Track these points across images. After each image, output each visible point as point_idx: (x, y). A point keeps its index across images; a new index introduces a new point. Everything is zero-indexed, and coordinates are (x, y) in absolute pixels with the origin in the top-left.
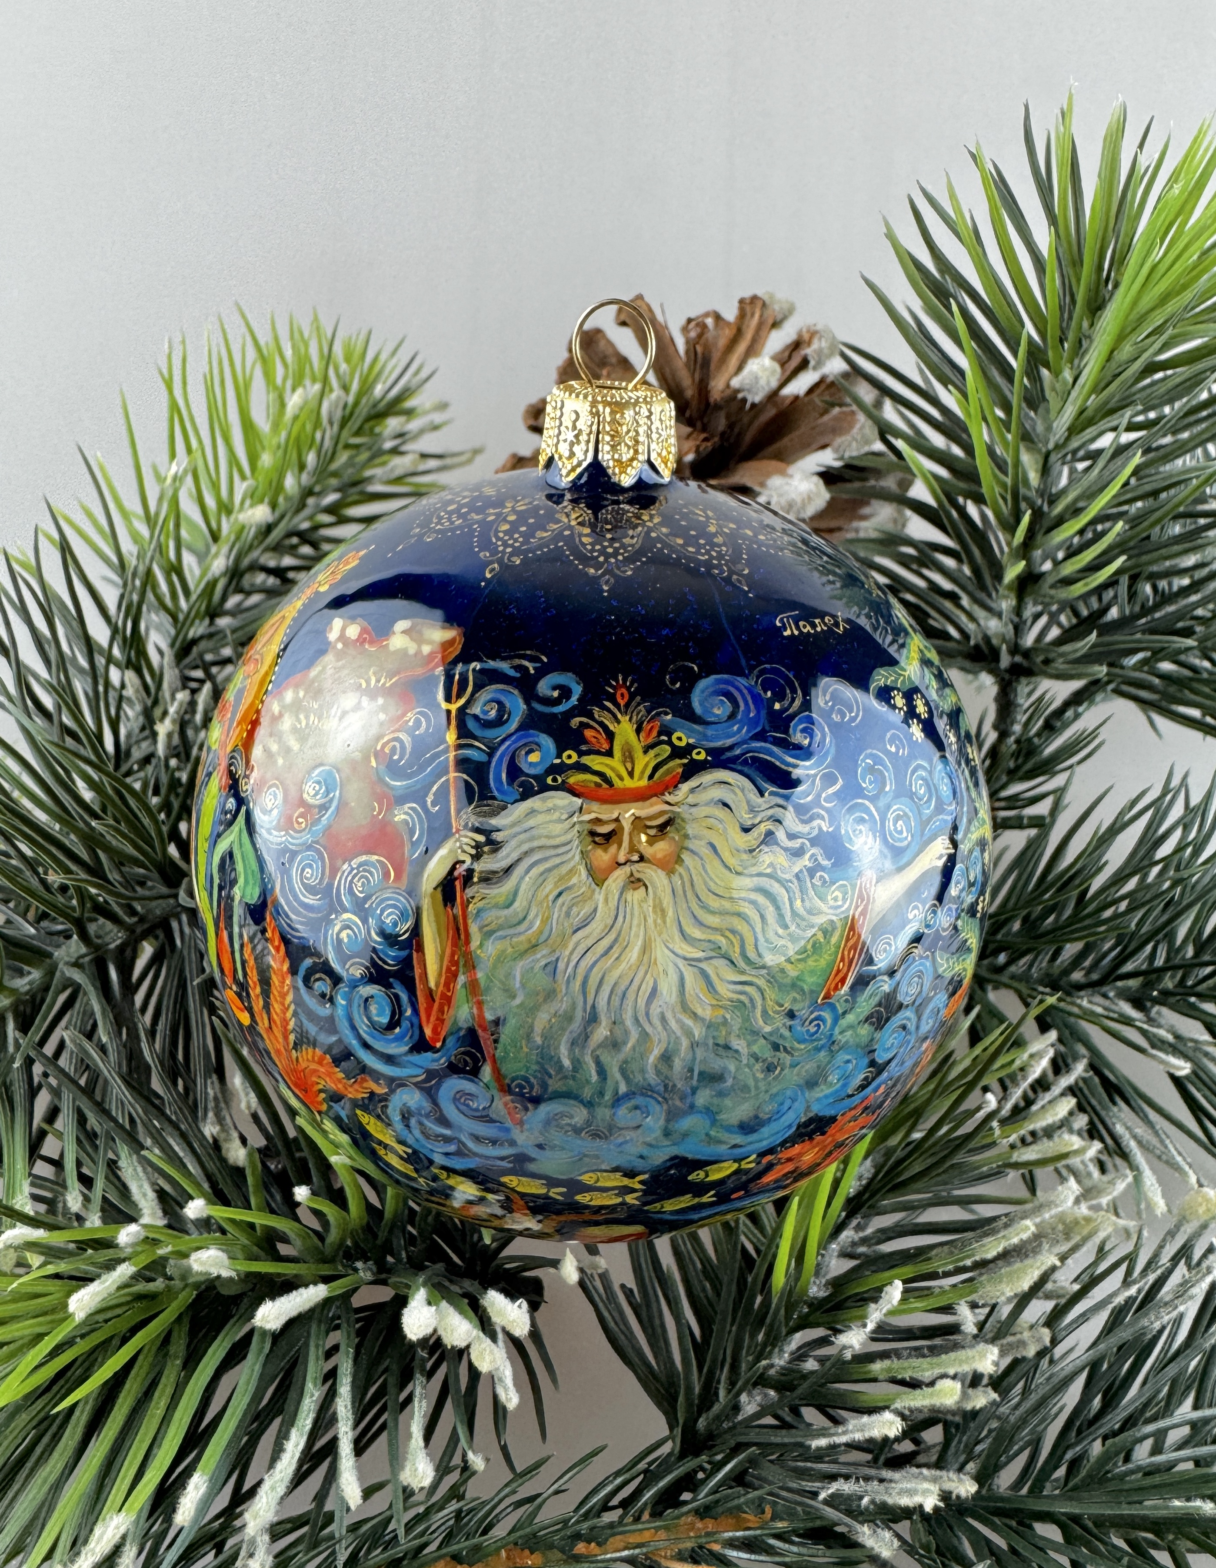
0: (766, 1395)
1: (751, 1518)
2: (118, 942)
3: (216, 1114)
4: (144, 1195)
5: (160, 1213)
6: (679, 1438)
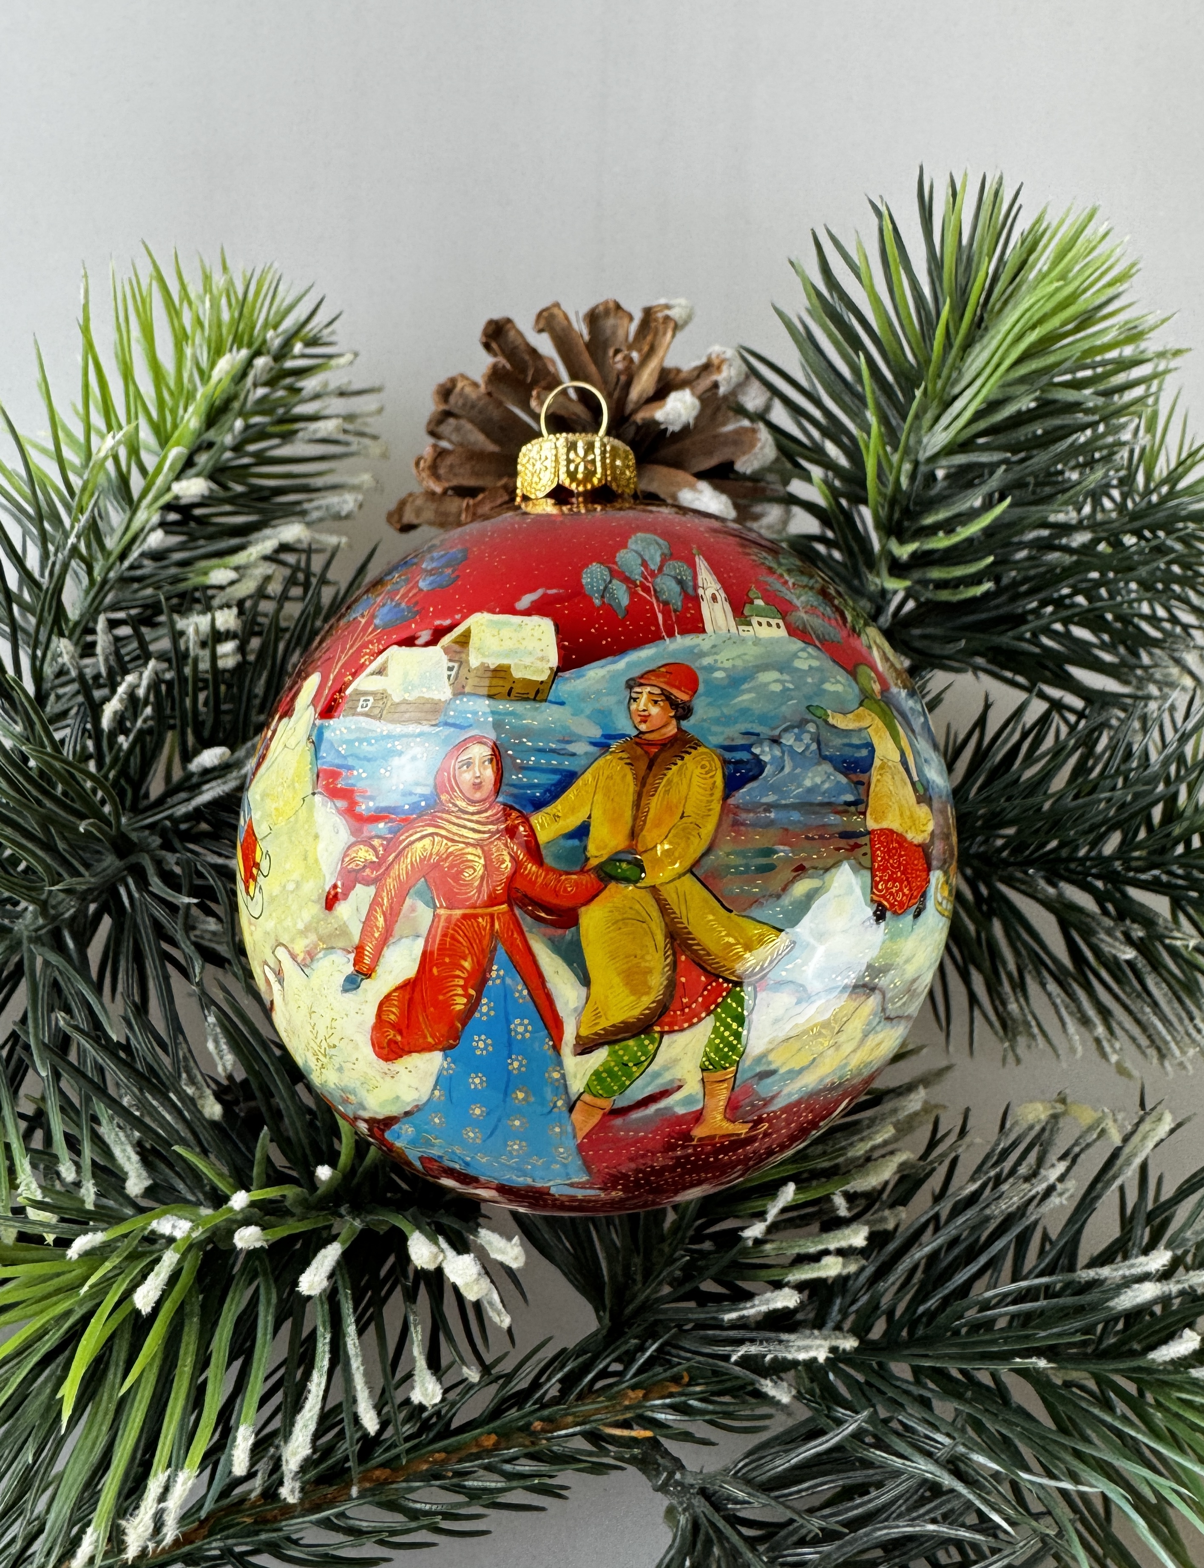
1: (674, 1387)
3: (188, 1073)
4: (129, 1159)
5: (144, 1174)
6: (607, 1321)
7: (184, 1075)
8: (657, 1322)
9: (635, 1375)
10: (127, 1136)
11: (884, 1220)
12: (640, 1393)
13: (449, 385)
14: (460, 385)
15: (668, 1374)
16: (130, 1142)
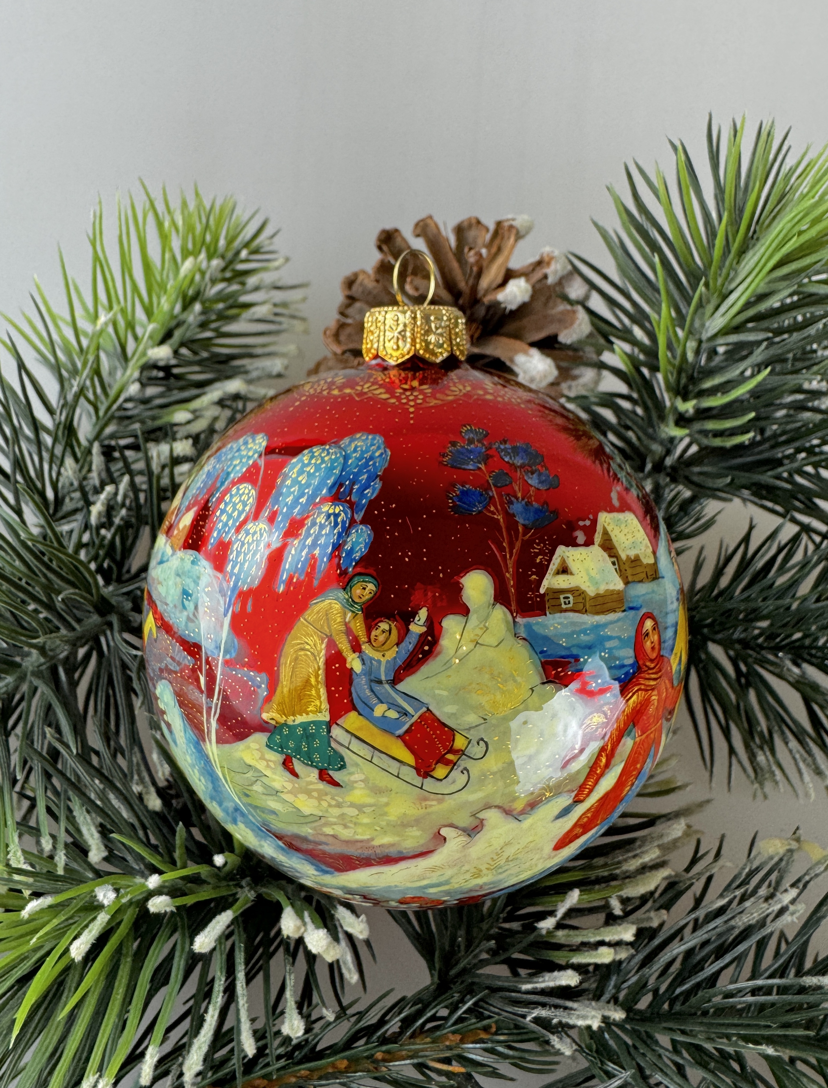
1: (484, 1035)
2: (65, 653)
3: (139, 775)
4: (92, 835)
5: (103, 848)
6: (436, 979)
7: (136, 777)
8: (473, 983)
9: (455, 1023)
10: (92, 819)
11: (650, 919)
12: (458, 1037)
13: (353, 278)
14: (361, 277)
15: (479, 1025)
16: (94, 823)
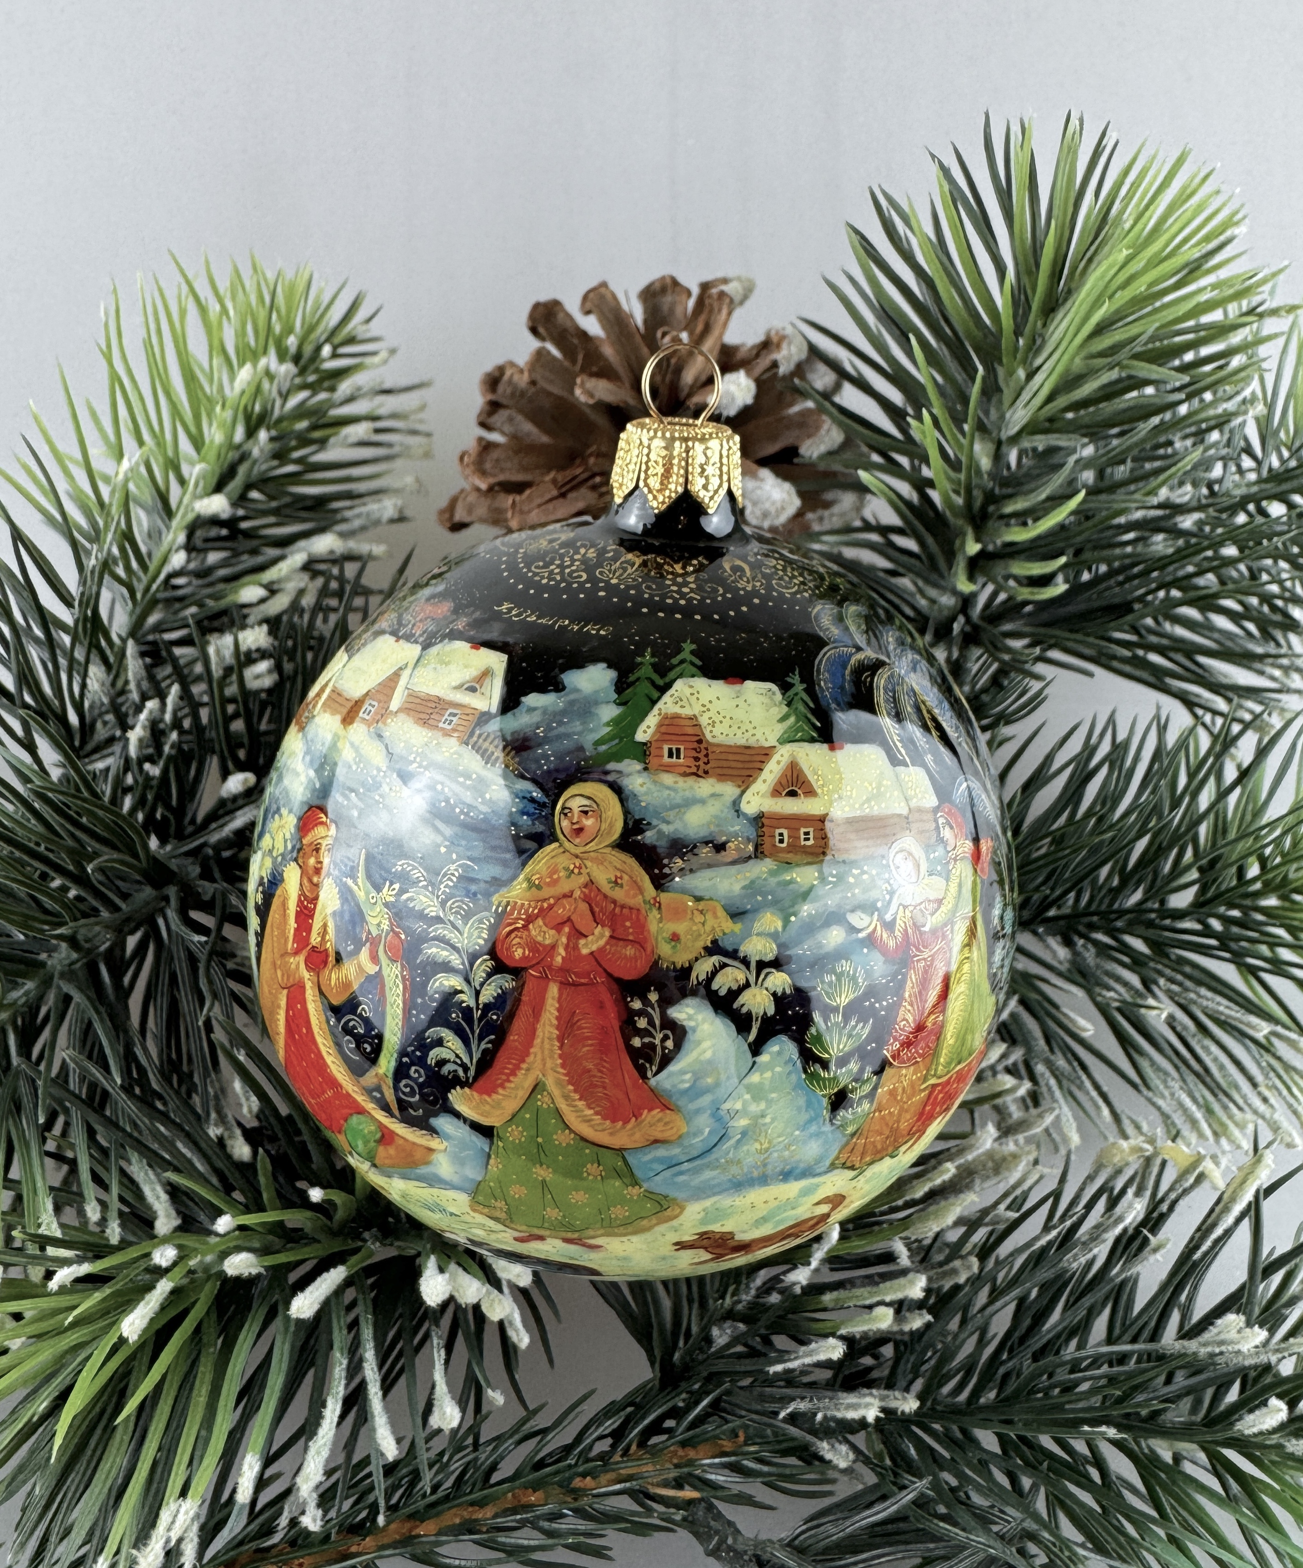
0: (736, 1328)
1: (728, 1446)
2: (108, 944)
3: (218, 1112)
4: (158, 1198)
6: (659, 1370)
7: (213, 1115)
9: (685, 1431)
10: (158, 1177)
13: (496, 374)
14: (507, 373)
15: (721, 1431)
16: (160, 1181)
